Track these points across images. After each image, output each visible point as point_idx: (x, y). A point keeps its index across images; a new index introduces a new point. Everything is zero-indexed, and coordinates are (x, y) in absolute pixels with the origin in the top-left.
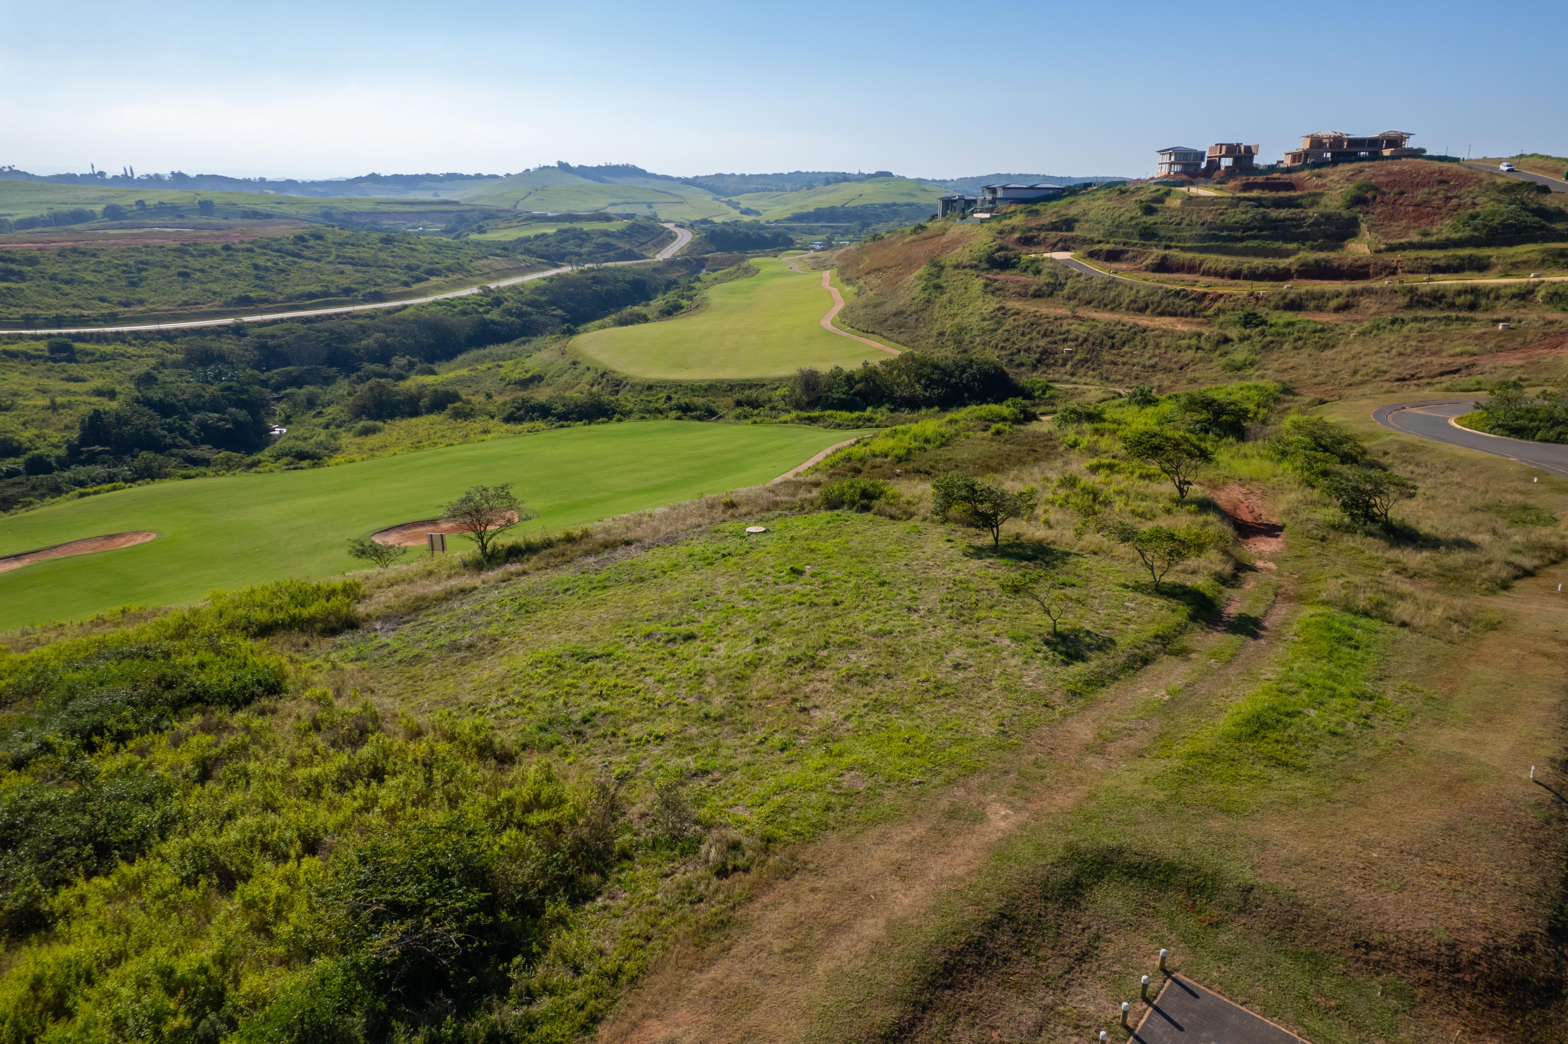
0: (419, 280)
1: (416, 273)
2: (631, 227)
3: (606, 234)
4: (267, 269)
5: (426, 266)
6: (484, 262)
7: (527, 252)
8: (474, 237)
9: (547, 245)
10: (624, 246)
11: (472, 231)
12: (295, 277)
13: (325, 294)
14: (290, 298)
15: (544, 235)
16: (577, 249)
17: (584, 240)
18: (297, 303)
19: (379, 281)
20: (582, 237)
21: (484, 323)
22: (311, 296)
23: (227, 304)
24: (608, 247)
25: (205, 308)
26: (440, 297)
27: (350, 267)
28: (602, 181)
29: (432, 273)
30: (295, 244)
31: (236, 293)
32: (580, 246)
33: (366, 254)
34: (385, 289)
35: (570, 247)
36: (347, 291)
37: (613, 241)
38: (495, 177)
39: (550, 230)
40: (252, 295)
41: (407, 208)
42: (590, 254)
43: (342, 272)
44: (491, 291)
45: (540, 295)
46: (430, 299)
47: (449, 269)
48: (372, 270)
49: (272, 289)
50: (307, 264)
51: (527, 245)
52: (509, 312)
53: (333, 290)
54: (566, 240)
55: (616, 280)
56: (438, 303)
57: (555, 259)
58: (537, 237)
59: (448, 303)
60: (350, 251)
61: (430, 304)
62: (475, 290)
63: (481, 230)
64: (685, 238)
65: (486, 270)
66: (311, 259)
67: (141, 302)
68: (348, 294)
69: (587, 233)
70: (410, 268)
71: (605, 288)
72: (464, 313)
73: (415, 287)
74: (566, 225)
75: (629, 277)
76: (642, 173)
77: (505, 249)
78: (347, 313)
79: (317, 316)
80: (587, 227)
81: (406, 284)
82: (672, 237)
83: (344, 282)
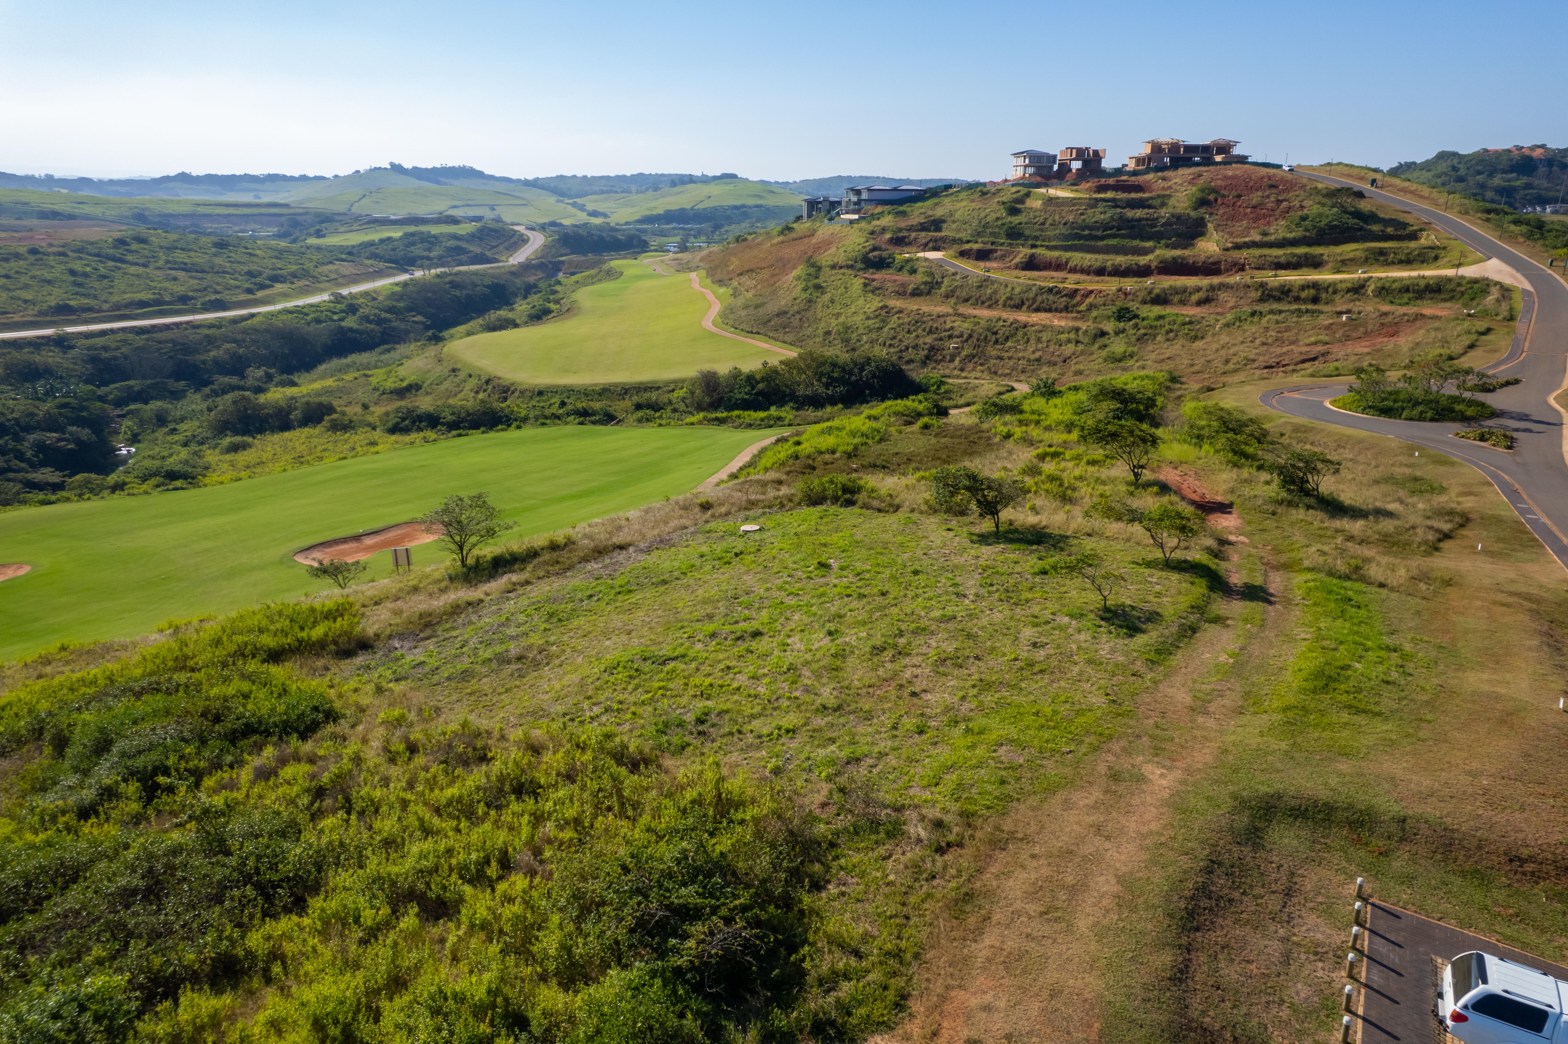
0: (263, 287)
1: (258, 280)
2: (481, 230)
3: (455, 237)
4: (86, 275)
5: (268, 272)
6: (330, 267)
7: (374, 256)
8: (312, 241)
9: (394, 250)
10: (475, 249)
11: (310, 235)
12: (120, 284)
13: (158, 302)
14: (117, 307)
15: (389, 239)
16: (426, 253)
17: (432, 244)
18: (127, 312)
19: (219, 288)
20: (431, 241)
21: (342, 331)
22: (142, 304)
23: (47, 314)
24: (459, 250)
25: (21, 318)
26: (290, 304)
27: (183, 273)
28: (437, 182)
29: (275, 279)
30: (115, 247)
31: (53, 300)
32: (429, 250)
33: (200, 259)
34: (226, 296)
35: (418, 250)
36: (184, 299)
37: (464, 245)
38: (322, 178)
39: (396, 233)
40: (72, 303)
41: (231, 211)
42: (440, 257)
43: (175, 279)
44: (343, 297)
45: (397, 300)
46: (279, 307)
47: (294, 275)
48: (209, 276)
49: (96, 297)
50: (132, 269)
51: (372, 249)
52: (366, 319)
53: (167, 298)
54: (413, 244)
55: (475, 285)
56: (287, 310)
57: (404, 263)
58: (382, 241)
59: (299, 311)
60: (180, 256)
61: (278, 312)
62: (325, 297)
63: (319, 234)
64: (537, 241)
65: (333, 276)
66: (137, 264)
68: (184, 302)
69: (435, 237)
70: (250, 274)
71: (464, 292)
72: (318, 321)
73: (261, 294)
74: (412, 229)
75: (487, 281)
76: (480, 175)
78: (188, 323)
79: (153, 327)
80: (435, 230)
82: (524, 240)
83: (179, 289)
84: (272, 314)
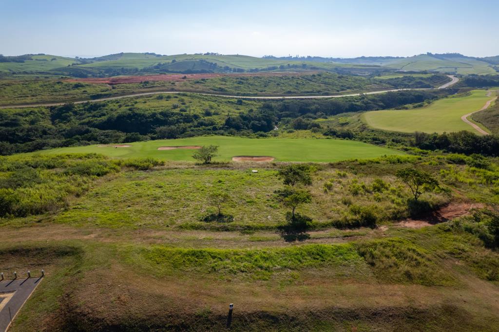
0: (343, 90)
1: (342, 88)
2: (433, 77)
3: (422, 78)
4: (300, 84)
5: (348, 86)
6: (370, 86)
7: (389, 83)
8: (377, 77)
10: (427, 83)
11: (376, 75)
12: (306, 87)
13: (312, 92)
14: (302, 93)
15: (398, 78)
17: (411, 80)
19: (330, 89)
21: (353, 105)
22: (308, 92)
23: (285, 93)
24: (420, 83)
25: (278, 94)
26: (344, 96)
27: (324, 85)
29: (349, 88)
30: (312, 77)
31: (288, 90)
32: (409, 82)
33: (330, 81)
34: (330, 92)
35: (406, 82)
36: (319, 92)
37: (422, 81)
39: (401, 76)
40: (292, 91)
42: (413, 85)
43: (320, 86)
44: (363, 95)
45: (378, 97)
47: (355, 87)
48: (330, 86)
49: (298, 90)
50: (311, 83)
51: (390, 81)
52: (363, 102)
53: (314, 91)
54: (405, 80)
55: (411, 94)
56: (342, 97)
57: (396, 87)
58: (396, 79)
59: (346, 98)
60: (327, 80)
61: (340, 98)
62: (358, 95)
63: (379, 75)
64: (455, 80)
65: (368, 88)
66: (314, 82)
67: (265, 91)
68: (319, 93)
69: (414, 78)
70: (342, 86)
72: (350, 101)
73: (341, 92)
74: (408, 75)
77: (380, 82)
78: (314, 98)
79: (305, 98)
80: (414, 76)
81: (338, 91)
82: (450, 80)
83: (319, 89)
84: (338, 98)
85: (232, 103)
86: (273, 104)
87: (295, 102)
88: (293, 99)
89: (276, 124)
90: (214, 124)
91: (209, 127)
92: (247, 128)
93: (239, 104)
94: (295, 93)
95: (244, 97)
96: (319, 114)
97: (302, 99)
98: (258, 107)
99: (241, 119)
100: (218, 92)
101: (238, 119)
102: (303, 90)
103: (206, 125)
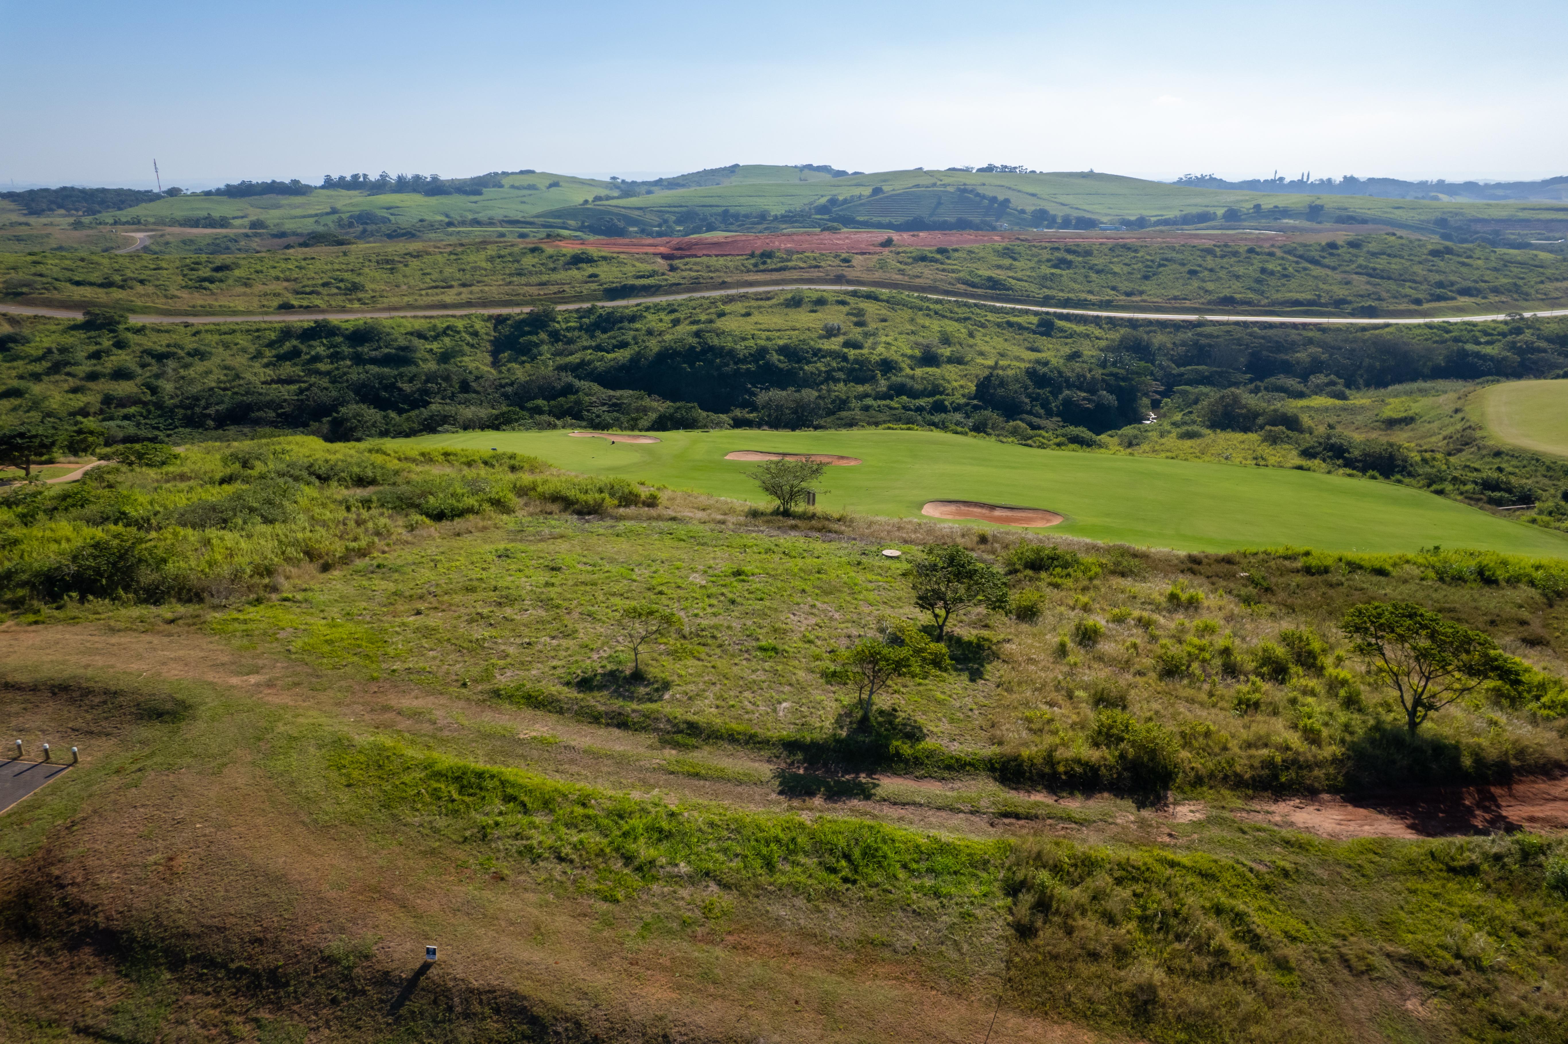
0: (1439, 298)
1: (1439, 291)
4: (1272, 273)
12: (1295, 283)
13: (1311, 303)
14: (1273, 304)
18: (1277, 309)
19: (1385, 295)
21: (1464, 354)
22: (1297, 303)
23: (1209, 303)
25: (1186, 304)
26: (1436, 320)
27: (1364, 278)
31: (1225, 293)
33: (1397, 265)
34: (1383, 305)
36: (1340, 303)
40: (1238, 296)
43: (1350, 283)
44: (1522, 319)
48: (1387, 283)
49: (1262, 293)
50: (1317, 271)
52: (1512, 346)
53: (1322, 300)
56: (1430, 326)
59: (1445, 328)
60: (1380, 263)
61: (1418, 326)
62: (1500, 317)
66: (1327, 267)
67: (1141, 293)
68: (1339, 306)
70: (1440, 285)
72: (1456, 339)
73: (1428, 306)
79: (1282, 324)
81: (1418, 302)
83: (1341, 292)
84: (1408, 327)
85: (1020, 327)
86: (1159, 339)
87: (1239, 333)
88: (1237, 323)
89: (1155, 405)
90: (941, 393)
91: (922, 402)
92: (1042, 412)
93: (1042, 334)
94: (1249, 303)
95: (1065, 311)
96: (1320, 379)
97: (1271, 326)
98: (1103, 343)
99: (1029, 382)
100: (979, 291)
101: (1016, 380)
102: (1279, 296)
103: (913, 394)
